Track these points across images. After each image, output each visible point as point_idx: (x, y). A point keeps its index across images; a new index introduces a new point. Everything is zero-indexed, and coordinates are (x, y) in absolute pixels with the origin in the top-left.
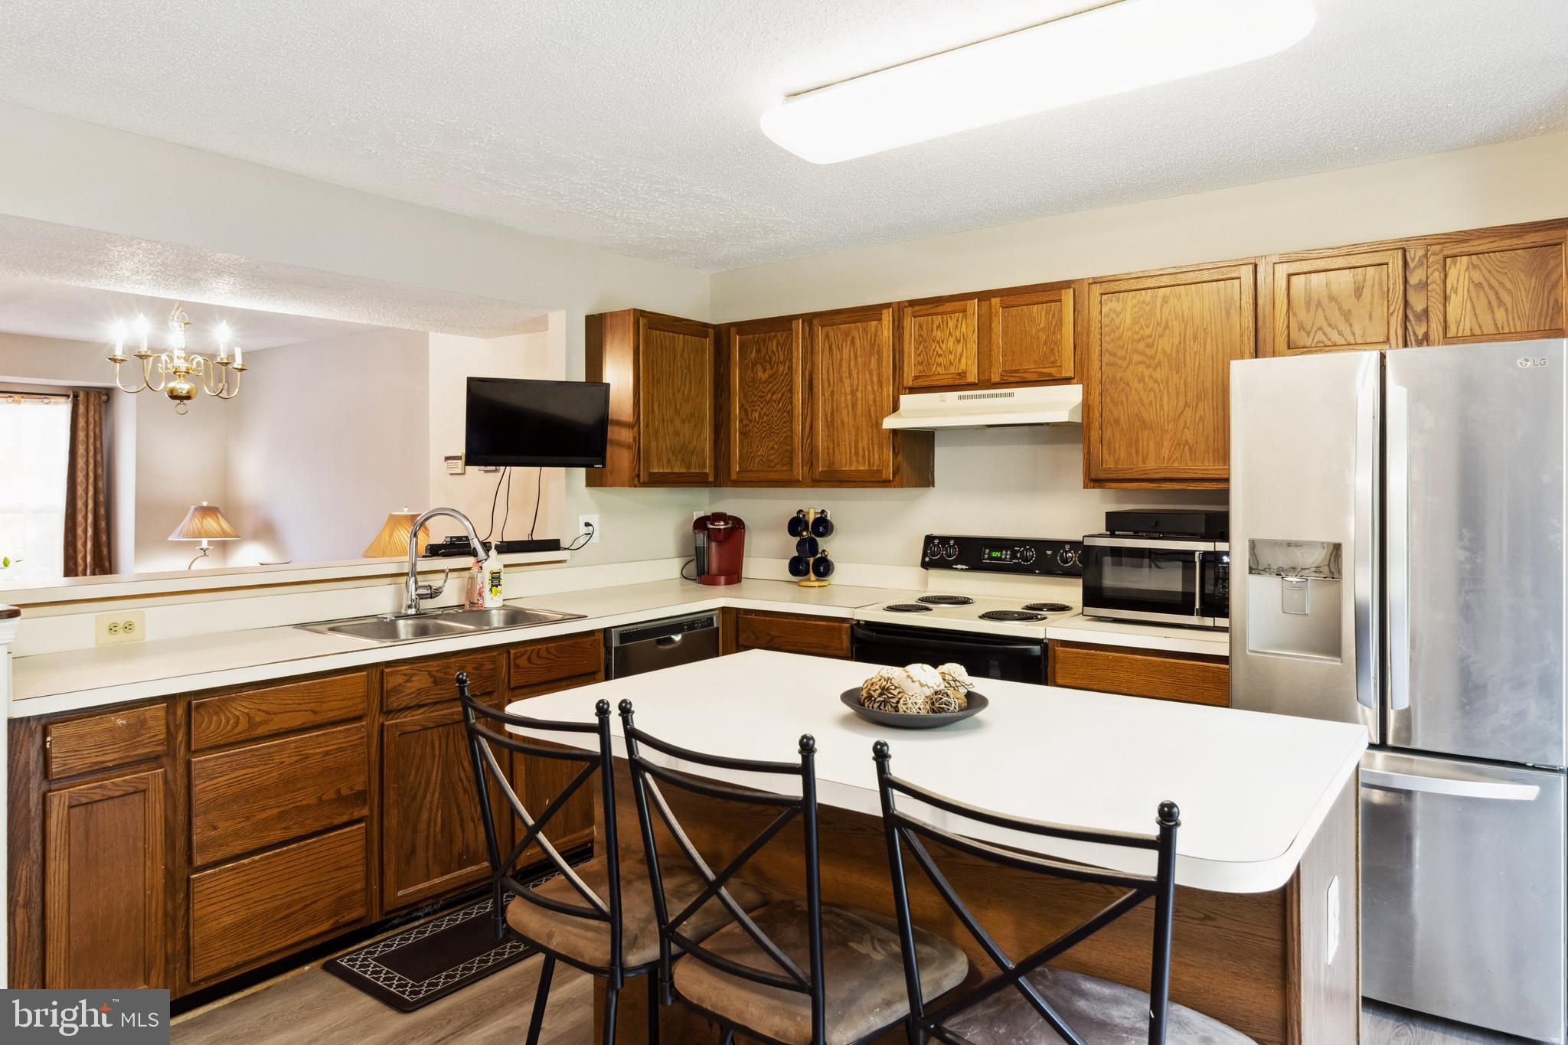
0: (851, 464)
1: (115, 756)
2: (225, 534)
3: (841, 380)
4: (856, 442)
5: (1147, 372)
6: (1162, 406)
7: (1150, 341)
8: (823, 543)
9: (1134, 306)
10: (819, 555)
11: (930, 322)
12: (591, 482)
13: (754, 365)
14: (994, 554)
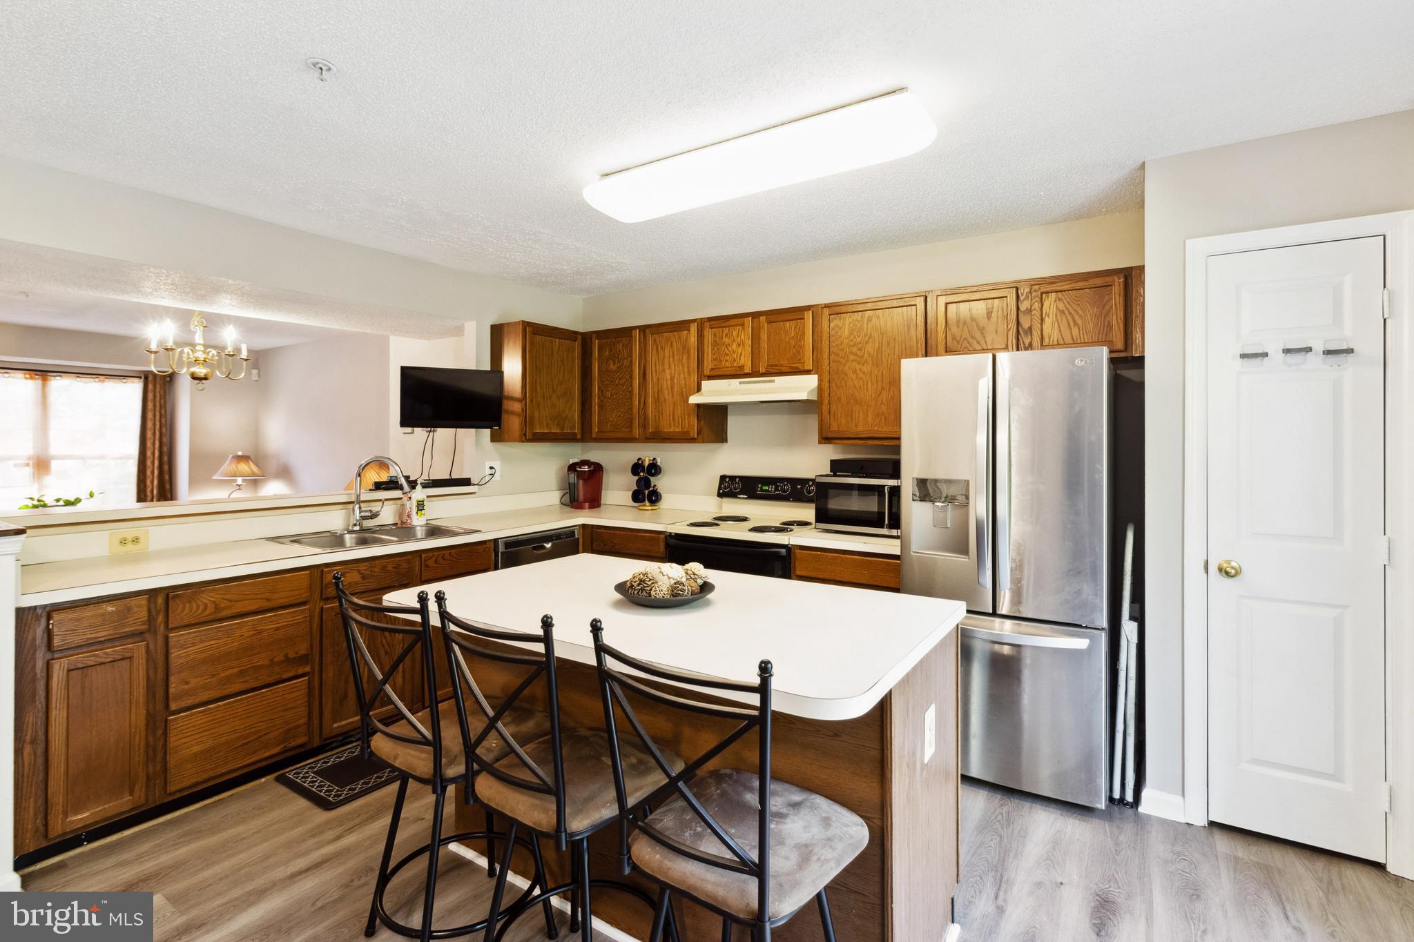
0: (670, 427)
1: (105, 633)
2: (254, 474)
3: (664, 370)
4: (674, 412)
5: (858, 367)
6: (867, 390)
7: (860, 346)
8: (653, 480)
9: (850, 323)
10: (652, 489)
11: (721, 332)
12: (495, 438)
13: (608, 360)
14: (765, 488)
